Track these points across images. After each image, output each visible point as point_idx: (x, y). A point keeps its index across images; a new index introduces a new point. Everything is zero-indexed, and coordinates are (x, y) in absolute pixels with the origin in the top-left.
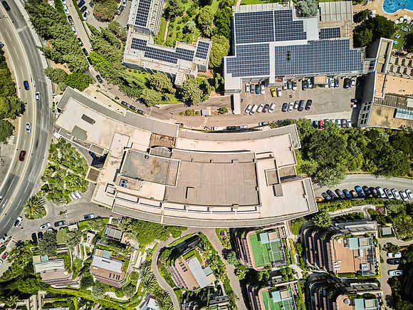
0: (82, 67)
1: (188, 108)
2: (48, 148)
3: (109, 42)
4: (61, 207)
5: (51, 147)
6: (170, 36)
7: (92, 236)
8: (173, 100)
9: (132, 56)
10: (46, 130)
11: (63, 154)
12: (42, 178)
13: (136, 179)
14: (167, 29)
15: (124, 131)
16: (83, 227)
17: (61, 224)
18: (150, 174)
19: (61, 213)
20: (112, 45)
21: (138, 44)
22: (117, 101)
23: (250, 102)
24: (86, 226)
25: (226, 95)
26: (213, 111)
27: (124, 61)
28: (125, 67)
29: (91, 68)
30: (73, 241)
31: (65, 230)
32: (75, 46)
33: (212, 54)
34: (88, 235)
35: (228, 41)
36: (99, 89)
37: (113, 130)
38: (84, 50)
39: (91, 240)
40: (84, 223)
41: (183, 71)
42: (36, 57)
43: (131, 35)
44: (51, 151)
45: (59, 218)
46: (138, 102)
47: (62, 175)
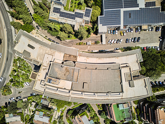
0: (29, 21)
1: (80, 41)
2: (13, 61)
3: (42, 9)
4: (19, 90)
5: (14, 60)
6: (72, 7)
7: (34, 104)
8: (73, 38)
9: (54, 16)
10: (12, 52)
11: (20, 64)
12: (10, 75)
13: (57, 78)
14: (70, 4)
15: (50, 52)
16: (30, 99)
17: (19, 98)
18: (64, 75)
19: (19, 93)
20: (44, 10)
21: (56, 10)
22: (46, 38)
23: (110, 38)
24: (31, 99)
25: (99, 35)
26: (92, 43)
27: (50, 18)
28: (50, 21)
29: (34, 22)
30: (25, 107)
31: (21, 101)
32: (26, 11)
33: (92, 15)
34: (32, 103)
35: (100, 9)
36: (38, 32)
37: (44, 52)
38: (30, 13)
39: (34, 106)
40: (30, 98)
41: (78, 23)
42: (7, 17)
43: (53, 6)
44: (14, 62)
45: (18, 95)
46: (56, 38)
47: (20, 74)
